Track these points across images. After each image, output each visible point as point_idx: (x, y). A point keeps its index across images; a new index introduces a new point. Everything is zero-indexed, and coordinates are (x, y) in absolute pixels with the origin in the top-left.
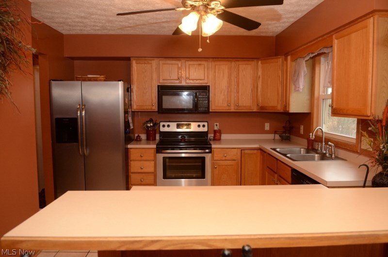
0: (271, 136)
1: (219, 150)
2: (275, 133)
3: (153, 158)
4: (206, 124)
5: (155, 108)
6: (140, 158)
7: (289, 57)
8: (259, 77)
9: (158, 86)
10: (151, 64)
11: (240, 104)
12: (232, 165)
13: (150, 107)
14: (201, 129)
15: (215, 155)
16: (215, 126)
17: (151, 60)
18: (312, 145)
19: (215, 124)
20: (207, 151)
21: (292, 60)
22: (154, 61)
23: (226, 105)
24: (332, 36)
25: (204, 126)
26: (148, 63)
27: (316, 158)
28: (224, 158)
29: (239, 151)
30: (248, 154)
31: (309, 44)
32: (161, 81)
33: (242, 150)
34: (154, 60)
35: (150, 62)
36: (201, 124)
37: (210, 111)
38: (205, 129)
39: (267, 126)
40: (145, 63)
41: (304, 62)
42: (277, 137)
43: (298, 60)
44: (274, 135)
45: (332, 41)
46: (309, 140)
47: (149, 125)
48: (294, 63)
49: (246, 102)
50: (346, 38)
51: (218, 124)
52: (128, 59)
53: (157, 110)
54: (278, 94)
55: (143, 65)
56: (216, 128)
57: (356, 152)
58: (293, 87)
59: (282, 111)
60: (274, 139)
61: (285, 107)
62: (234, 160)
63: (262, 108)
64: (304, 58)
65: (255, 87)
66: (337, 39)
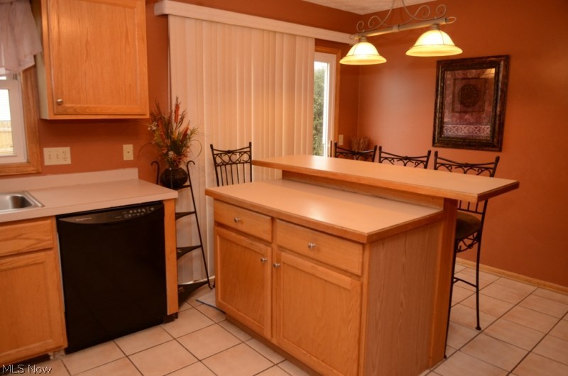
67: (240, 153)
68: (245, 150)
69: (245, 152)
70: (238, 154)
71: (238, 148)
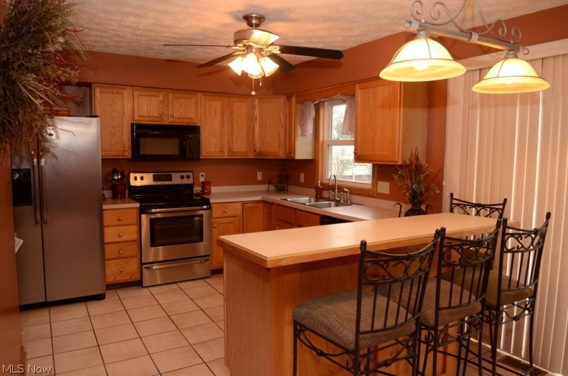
0: (264, 187)
1: (219, 205)
2: (269, 183)
3: (135, 221)
4: (191, 174)
5: (128, 154)
6: (117, 223)
7: (294, 99)
8: (256, 118)
9: (132, 125)
10: (122, 94)
11: (235, 150)
12: (233, 222)
13: (121, 153)
14: (185, 181)
15: (214, 212)
16: (201, 177)
17: (123, 89)
18: (321, 194)
19: (201, 174)
20: (205, 207)
21: (297, 102)
22: (127, 91)
23: (218, 150)
24: (355, 85)
25: (188, 177)
26: (118, 93)
27: (332, 205)
28: (224, 215)
29: (240, 206)
30: (250, 208)
31: (324, 89)
32: (136, 118)
33: (244, 203)
34: (126, 89)
35: (121, 91)
36: (185, 174)
37: (201, 158)
38: (190, 181)
39: (260, 176)
40: (113, 93)
41: (312, 105)
42: (272, 188)
43: (306, 103)
44: (267, 186)
45: (354, 90)
46: (317, 189)
47: (116, 178)
48: (299, 106)
49: (241, 147)
50: (371, 90)
51: (204, 174)
52: (89, 85)
53: (130, 157)
54: (279, 139)
55: (111, 95)
56: (202, 179)
57: (374, 197)
58: (299, 131)
59: (284, 158)
60: (268, 190)
61: (290, 153)
62: (235, 216)
63: (260, 154)
64: (314, 101)
65: (251, 130)
66: (360, 89)
67: (491, 208)
68: (497, 207)
69: (497, 209)
70: (488, 209)
71: (489, 204)
